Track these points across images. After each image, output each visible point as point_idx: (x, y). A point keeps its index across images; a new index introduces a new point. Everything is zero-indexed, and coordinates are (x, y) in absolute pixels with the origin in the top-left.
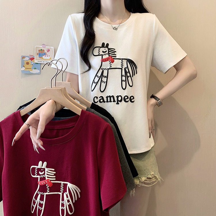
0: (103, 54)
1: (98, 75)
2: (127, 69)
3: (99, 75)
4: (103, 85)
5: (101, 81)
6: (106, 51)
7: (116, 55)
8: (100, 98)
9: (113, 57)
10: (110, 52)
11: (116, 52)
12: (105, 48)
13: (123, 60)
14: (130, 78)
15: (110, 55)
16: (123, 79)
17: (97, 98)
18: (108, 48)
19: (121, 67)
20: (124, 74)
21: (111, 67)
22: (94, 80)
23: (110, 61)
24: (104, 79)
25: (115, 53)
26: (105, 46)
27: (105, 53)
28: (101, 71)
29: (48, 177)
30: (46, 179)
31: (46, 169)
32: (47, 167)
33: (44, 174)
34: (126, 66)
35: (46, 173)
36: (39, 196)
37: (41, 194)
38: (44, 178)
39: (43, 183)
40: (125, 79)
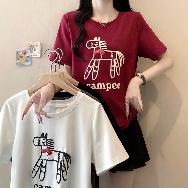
0: (42, 144)
1: (37, 164)
2: (62, 163)
3: (39, 164)
4: (42, 174)
5: (41, 170)
6: (45, 142)
7: (54, 146)
8: (40, 186)
9: (50, 149)
10: (48, 144)
11: (54, 143)
12: (44, 139)
13: (60, 153)
14: (65, 172)
15: (48, 146)
16: (58, 173)
17: (37, 185)
18: (46, 138)
19: (57, 160)
20: (59, 167)
21: (49, 158)
22: (34, 169)
23: (48, 153)
24: (43, 170)
25: (52, 144)
26: (44, 137)
27: (44, 144)
28: (41, 161)
29: (101, 47)
30: (100, 48)
31: (100, 42)
32: (100, 40)
33: (99, 45)
34: (62, 160)
35: (100, 44)
36: (95, 62)
37: (96, 60)
38: (99, 48)
39: (98, 51)
40: (59, 173)
